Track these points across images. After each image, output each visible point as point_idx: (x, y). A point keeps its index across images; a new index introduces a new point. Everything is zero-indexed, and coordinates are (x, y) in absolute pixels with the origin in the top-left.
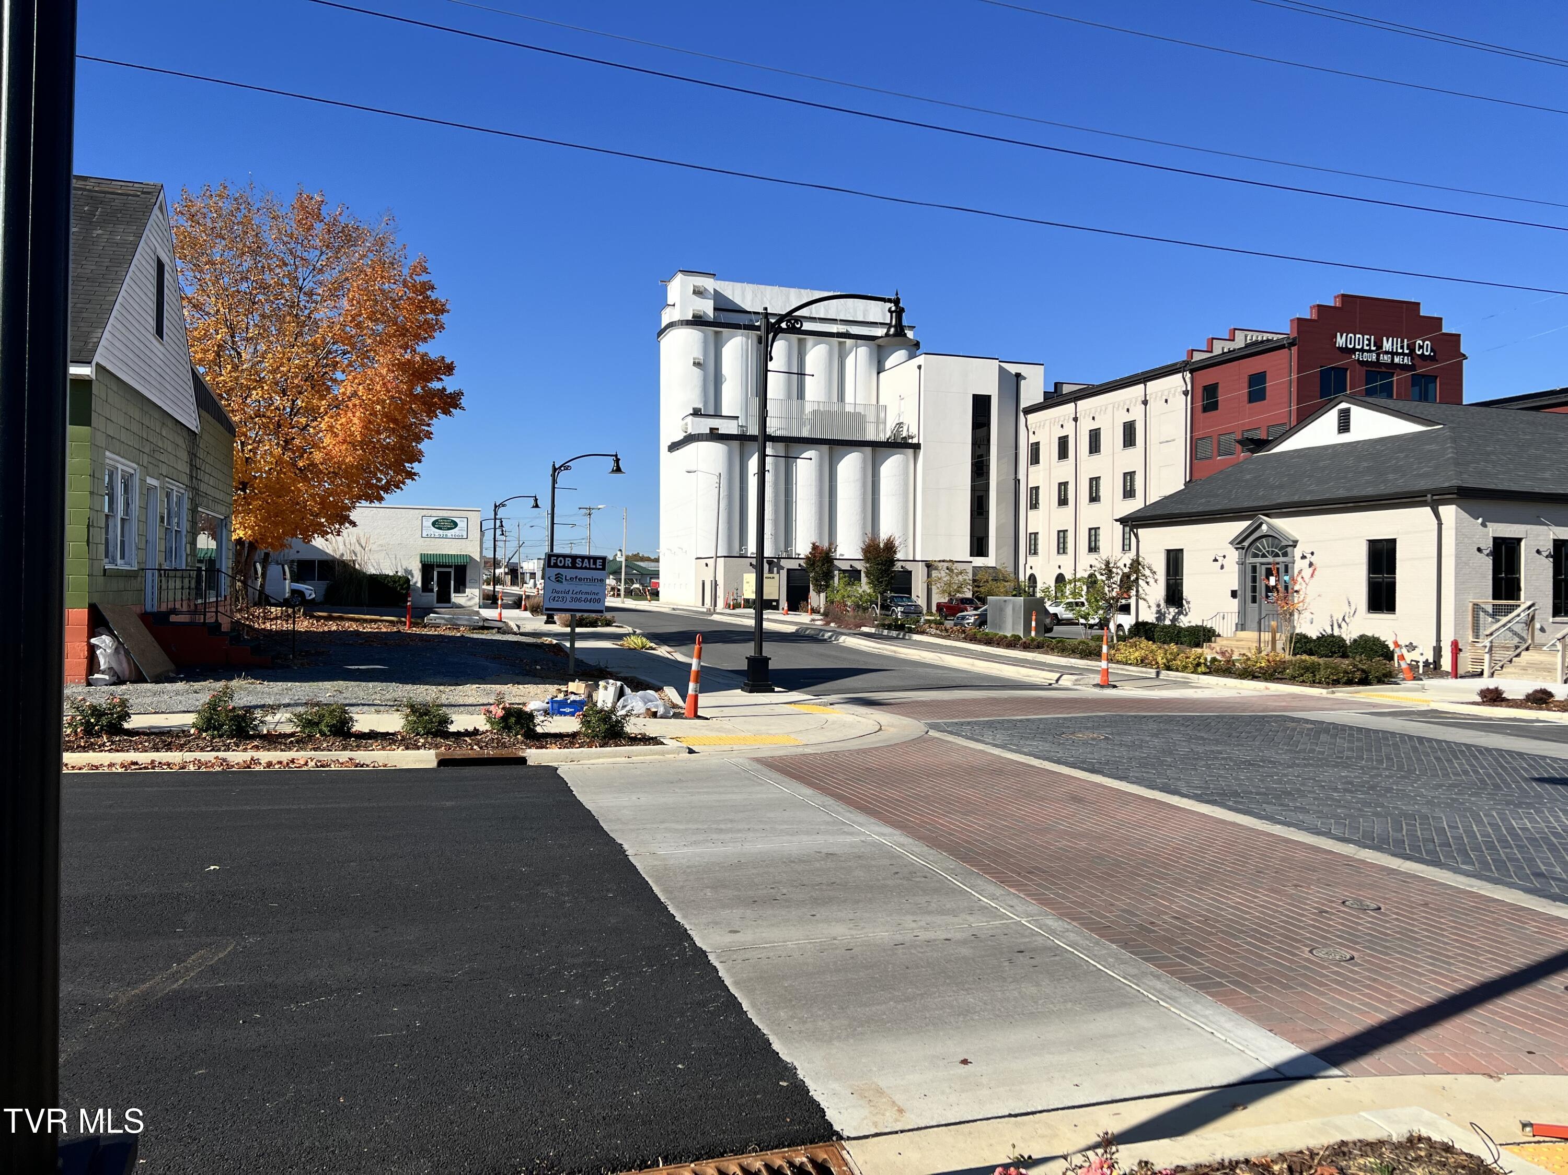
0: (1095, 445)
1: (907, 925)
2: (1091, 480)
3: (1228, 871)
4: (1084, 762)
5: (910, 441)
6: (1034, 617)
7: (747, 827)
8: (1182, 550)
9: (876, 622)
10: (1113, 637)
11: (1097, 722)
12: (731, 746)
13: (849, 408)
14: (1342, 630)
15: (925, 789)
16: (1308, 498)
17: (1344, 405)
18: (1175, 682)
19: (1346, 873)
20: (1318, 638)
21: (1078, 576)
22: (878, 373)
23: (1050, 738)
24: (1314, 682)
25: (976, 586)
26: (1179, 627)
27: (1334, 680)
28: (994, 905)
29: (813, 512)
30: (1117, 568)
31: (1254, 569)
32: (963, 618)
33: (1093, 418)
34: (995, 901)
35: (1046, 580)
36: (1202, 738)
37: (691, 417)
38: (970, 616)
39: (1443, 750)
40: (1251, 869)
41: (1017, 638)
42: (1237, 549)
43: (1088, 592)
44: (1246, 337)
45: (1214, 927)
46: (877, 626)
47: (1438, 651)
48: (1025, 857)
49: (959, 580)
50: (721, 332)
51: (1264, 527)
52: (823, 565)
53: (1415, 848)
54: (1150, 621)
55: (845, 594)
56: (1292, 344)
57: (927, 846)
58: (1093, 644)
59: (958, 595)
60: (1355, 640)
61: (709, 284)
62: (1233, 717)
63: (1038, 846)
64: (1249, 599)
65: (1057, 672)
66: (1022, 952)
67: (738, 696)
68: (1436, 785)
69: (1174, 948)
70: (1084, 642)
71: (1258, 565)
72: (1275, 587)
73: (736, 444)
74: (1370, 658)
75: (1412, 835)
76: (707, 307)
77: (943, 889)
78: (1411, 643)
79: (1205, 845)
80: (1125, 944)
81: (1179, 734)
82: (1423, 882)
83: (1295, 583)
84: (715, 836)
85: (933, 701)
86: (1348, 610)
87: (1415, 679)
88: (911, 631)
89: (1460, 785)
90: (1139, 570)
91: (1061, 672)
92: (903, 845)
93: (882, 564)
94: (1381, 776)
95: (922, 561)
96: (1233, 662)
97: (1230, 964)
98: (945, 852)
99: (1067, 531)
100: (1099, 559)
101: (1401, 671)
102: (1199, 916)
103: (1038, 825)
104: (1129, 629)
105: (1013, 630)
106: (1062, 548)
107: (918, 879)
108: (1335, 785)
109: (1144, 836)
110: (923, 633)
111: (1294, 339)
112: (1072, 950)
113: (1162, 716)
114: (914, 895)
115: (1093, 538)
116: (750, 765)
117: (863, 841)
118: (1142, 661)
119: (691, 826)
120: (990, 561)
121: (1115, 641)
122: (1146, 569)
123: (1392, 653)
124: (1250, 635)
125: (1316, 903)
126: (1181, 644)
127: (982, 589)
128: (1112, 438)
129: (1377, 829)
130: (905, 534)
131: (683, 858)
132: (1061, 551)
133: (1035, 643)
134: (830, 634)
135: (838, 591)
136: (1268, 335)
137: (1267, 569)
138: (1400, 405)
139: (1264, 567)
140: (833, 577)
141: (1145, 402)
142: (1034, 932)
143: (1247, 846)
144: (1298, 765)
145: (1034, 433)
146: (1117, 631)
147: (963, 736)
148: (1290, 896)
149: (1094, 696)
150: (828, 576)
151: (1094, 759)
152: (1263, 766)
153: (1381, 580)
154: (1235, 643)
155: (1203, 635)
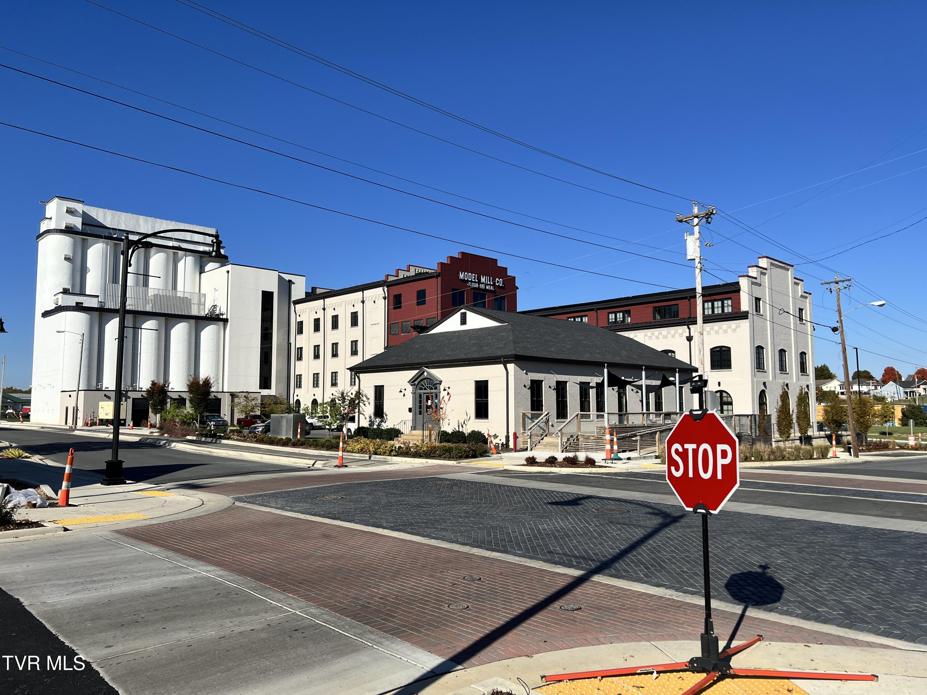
0: (335, 325)
1: (226, 625)
2: (333, 344)
3: (408, 568)
4: (329, 513)
5: (221, 317)
6: (299, 426)
7: (113, 577)
8: (383, 386)
9: (197, 433)
10: (345, 436)
11: (337, 488)
12: (96, 524)
13: (179, 294)
14: (463, 428)
15: (234, 540)
16: (447, 359)
17: (463, 311)
18: (379, 461)
19: (466, 562)
20: (452, 433)
21: (325, 401)
22: (200, 273)
23: (310, 501)
24: (450, 458)
25: (263, 408)
26: (381, 429)
27: (459, 456)
28: (280, 605)
29: (153, 360)
30: (348, 396)
31: (420, 396)
32: (255, 428)
33: (334, 309)
34: (281, 603)
35: (306, 403)
36: (394, 494)
37: (61, 294)
38: (260, 427)
39: (509, 491)
40: (420, 566)
41: (289, 440)
42: (412, 385)
43: (331, 410)
44: (415, 270)
45: (401, 600)
46: (197, 435)
47: (507, 437)
48: (297, 574)
49: (252, 404)
50: (87, 239)
51: (425, 373)
52: (159, 395)
53: (497, 544)
54: (366, 426)
55: (174, 414)
56: (438, 276)
57: (238, 575)
58: (334, 441)
59: (251, 413)
60: (470, 434)
61: (79, 207)
62: (410, 480)
63: (305, 566)
64: (418, 413)
65: (313, 459)
66: (297, 630)
67: (98, 488)
68: (506, 510)
69: (380, 615)
70: (329, 441)
71: (422, 394)
72: (430, 406)
73: (96, 314)
74: (477, 443)
75: (496, 537)
76: (77, 222)
77: (249, 600)
78: (495, 434)
79: (396, 555)
80: (354, 617)
81: (382, 492)
82: (500, 562)
83: (441, 404)
84: (90, 586)
85: (236, 483)
86: (466, 417)
87: (497, 453)
88: (221, 438)
89: (517, 509)
90: (360, 397)
91: (316, 459)
92: (222, 576)
93: (201, 395)
94: (481, 507)
95: (228, 392)
96: (410, 449)
97: (409, 619)
98: (248, 577)
99: (319, 373)
100: (338, 391)
101: (491, 449)
102: (393, 595)
103: (304, 554)
104: (354, 432)
105: (286, 435)
106: (316, 384)
107: (232, 596)
108: (460, 514)
109: (364, 554)
110: (229, 438)
111: (439, 273)
112: (325, 625)
113: (372, 482)
114: (230, 606)
115: (334, 378)
116: (112, 535)
117: (195, 577)
118: (361, 450)
119: (70, 581)
120: (272, 392)
121: (346, 439)
122: (364, 397)
123: (487, 439)
124: (418, 432)
125: (450, 580)
126: (383, 439)
127: (267, 409)
128: (345, 321)
129: (480, 537)
130: (217, 375)
131: (67, 603)
132: (315, 385)
133: (300, 442)
134: (165, 442)
135: (169, 413)
136: (426, 270)
137: (427, 396)
138: (490, 312)
139: (425, 395)
140: (166, 403)
141: (363, 302)
142: (303, 618)
143: (417, 553)
144: (442, 505)
145: (299, 316)
146: (347, 433)
147: (257, 504)
148: (439, 578)
149: (335, 473)
150: (163, 403)
151: (335, 511)
152: (425, 507)
153: (481, 402)
154: (411, 437)
155: (394, 433)
